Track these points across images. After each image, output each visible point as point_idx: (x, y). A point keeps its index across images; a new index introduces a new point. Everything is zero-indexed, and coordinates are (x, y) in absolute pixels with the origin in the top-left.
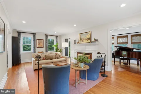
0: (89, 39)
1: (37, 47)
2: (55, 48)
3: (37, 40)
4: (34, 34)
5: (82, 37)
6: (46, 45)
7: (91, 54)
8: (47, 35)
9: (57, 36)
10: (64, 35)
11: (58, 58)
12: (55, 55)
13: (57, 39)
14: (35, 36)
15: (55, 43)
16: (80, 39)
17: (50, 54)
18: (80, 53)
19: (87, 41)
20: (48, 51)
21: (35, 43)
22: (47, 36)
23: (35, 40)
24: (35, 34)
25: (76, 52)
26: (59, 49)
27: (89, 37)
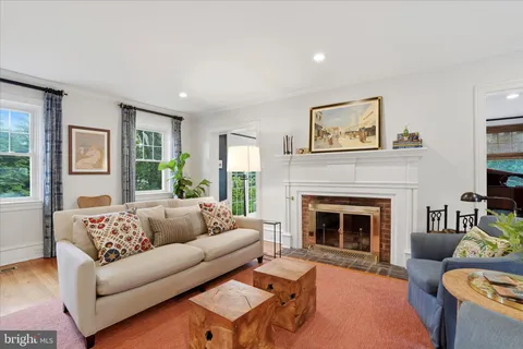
0: (371, 131)
1: (71, 173)
2: (168, 180)
3: (70, 127)
4: (53, 97)
5: (327, 124)
6: (125, 157)
7: (389, 200)
8: (130, 107)
9: (181, 119)
10: (217, 113)
11: (218, 231)
12: (201, 215)
13: (177, 130)
14: (59, 106)
15: (168, 155)
16: (318, 132)
17: (169, 210)
18: (321, 199)
19: (357, 139)
20: (137, 193)
21: (59, 147)
22: (128, 111)
23: (58, 127)
24: (60, 93)
25: (294, 194)
26: (190, 184)
27: (373, 121)
